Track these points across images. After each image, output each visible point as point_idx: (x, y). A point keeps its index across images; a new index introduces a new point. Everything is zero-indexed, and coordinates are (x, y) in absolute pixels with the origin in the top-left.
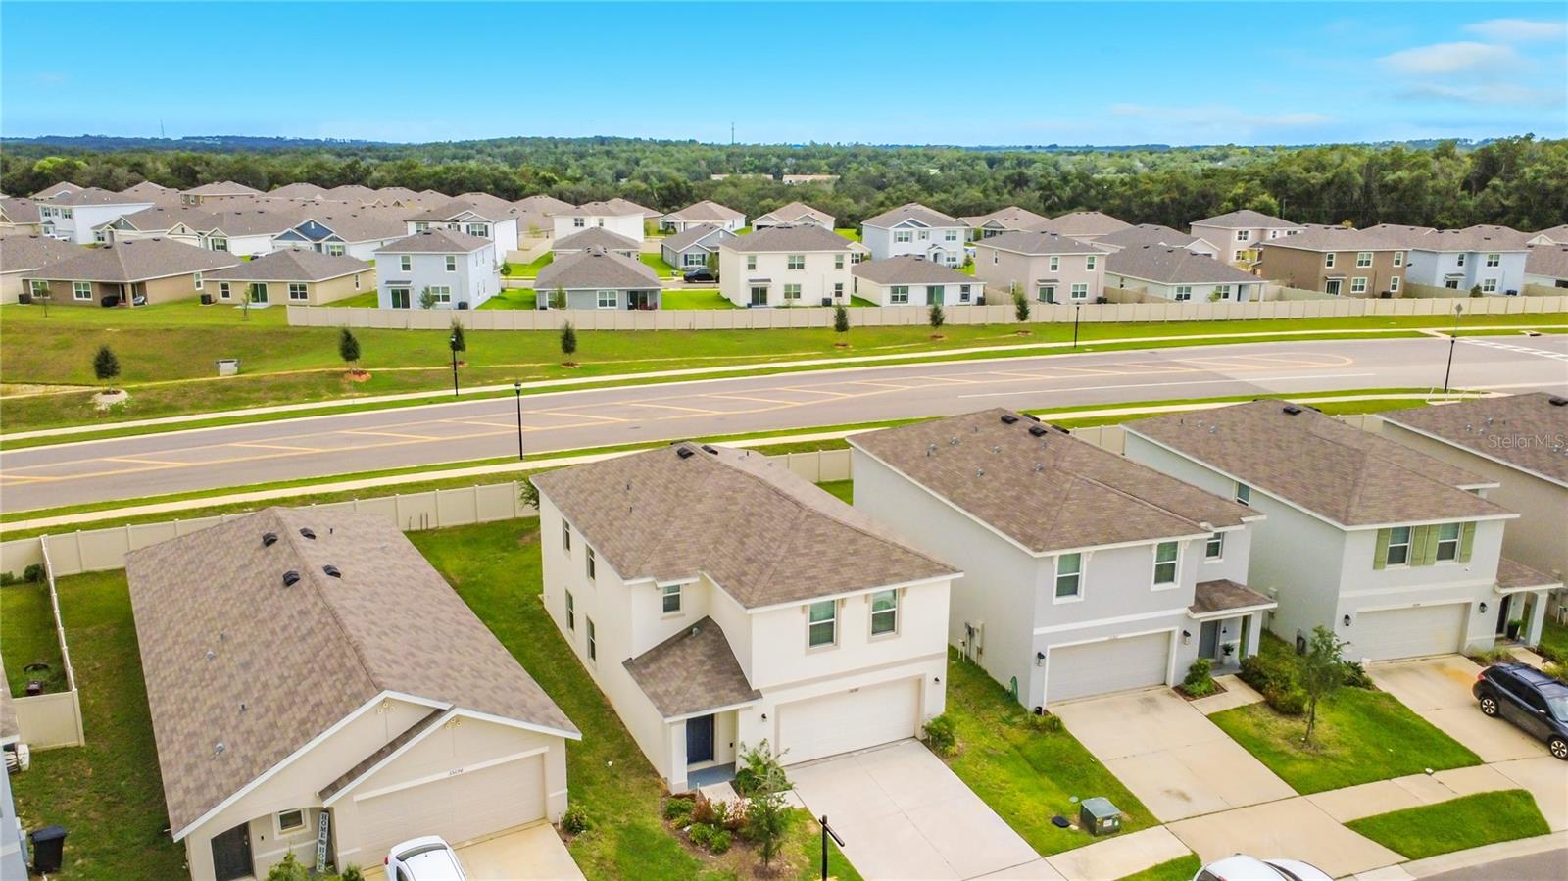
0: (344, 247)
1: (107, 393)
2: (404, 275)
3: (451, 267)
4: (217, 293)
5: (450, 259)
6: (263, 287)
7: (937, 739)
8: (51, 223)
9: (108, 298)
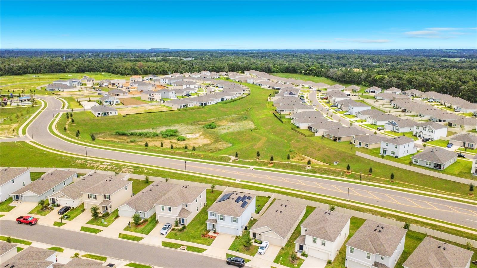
0: (399, 129)
1: (308, 167)
2: (386, 147)
3: (396, 148)
4: (353, 142)
5: (396, 146)
6: (361, 143)
7: (329, 262)
8: (350, 109)
9: (335, 139)
